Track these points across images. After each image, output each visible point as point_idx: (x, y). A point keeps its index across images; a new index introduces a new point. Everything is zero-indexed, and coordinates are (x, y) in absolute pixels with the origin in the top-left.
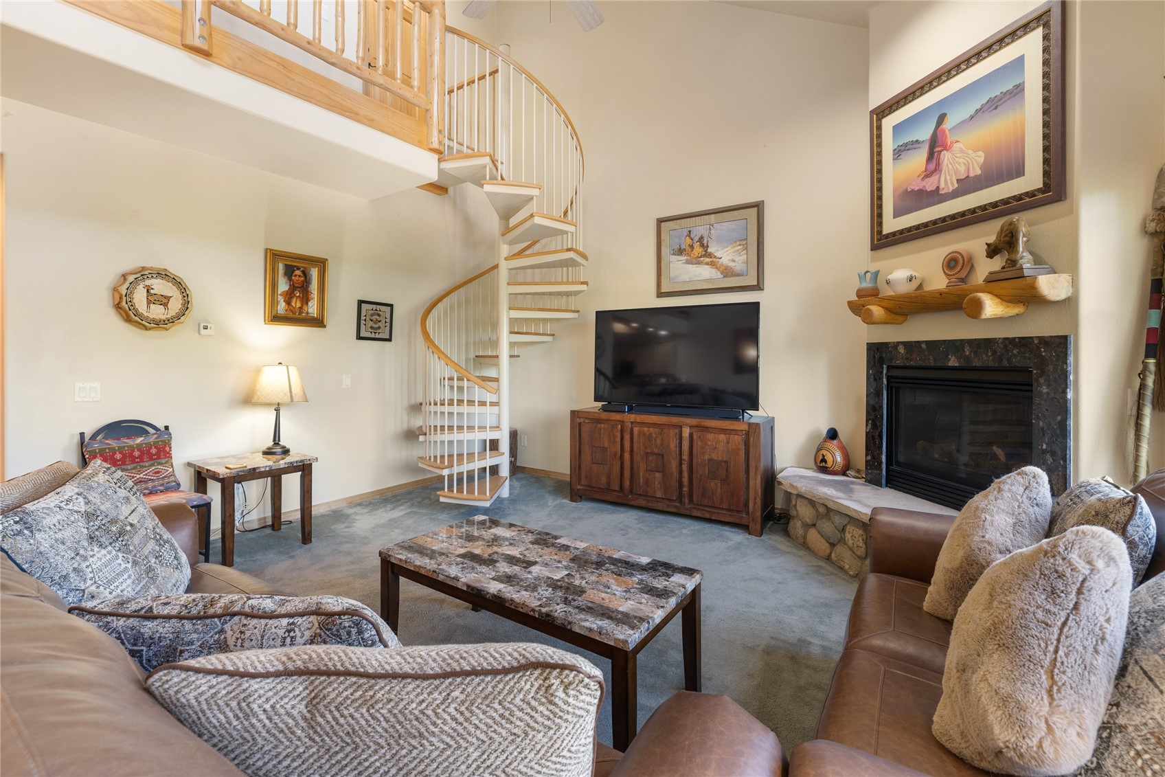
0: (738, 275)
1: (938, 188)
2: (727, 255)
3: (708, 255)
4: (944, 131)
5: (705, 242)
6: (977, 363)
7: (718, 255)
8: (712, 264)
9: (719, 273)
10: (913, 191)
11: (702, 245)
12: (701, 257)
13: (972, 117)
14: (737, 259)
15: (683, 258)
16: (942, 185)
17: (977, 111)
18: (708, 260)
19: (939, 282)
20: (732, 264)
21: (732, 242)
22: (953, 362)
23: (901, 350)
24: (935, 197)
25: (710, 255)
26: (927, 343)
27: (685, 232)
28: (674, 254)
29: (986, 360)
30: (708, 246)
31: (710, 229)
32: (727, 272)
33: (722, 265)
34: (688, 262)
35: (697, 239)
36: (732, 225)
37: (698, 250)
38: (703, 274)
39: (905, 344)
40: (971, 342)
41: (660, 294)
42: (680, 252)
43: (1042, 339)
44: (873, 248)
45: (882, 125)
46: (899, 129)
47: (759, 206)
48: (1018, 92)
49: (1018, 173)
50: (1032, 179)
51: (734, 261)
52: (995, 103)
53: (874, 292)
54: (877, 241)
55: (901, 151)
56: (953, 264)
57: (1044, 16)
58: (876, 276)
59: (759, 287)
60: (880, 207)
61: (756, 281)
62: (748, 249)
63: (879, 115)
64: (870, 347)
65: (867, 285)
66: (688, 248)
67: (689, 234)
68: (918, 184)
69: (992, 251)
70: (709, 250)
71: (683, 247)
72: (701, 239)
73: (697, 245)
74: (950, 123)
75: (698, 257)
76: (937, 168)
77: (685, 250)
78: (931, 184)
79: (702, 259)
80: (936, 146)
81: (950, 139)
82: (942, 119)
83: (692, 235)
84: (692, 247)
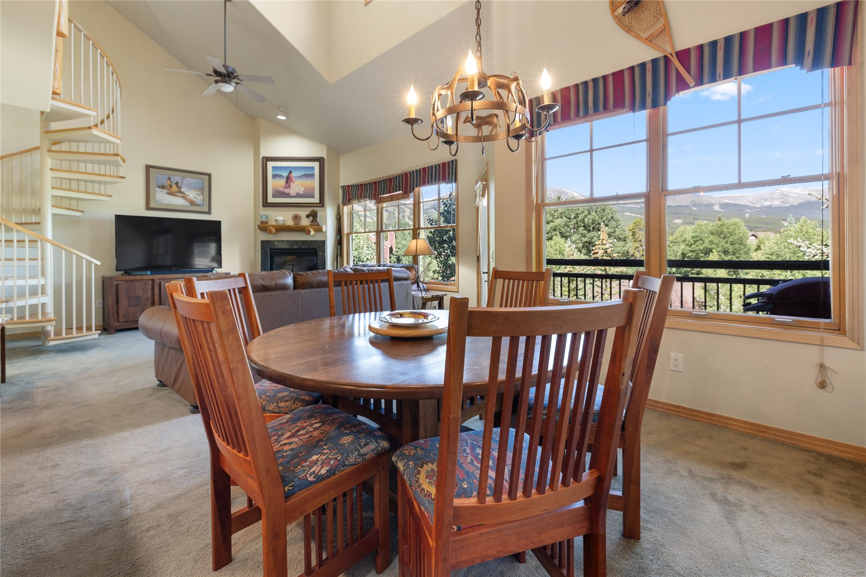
0: (198, 205)
1: (289, 193)
2: (192, 195)
3: (180, 192)
4: (291, 177)
5: (179, 185)
6: (303, 247)
7: (187, 193)
10: (280, 191)
11: (177, 186)
12: (177, 192)
13: (300, 176)
14: (197, 198)
15: (165, 191)
16: (291, 193)
17: (302, 175)
18: (181, 195)
19: (290, 223)
20: (195, 200)
21: (195, 189)
22: (295, 247)
23: (276, 243)
24: (288, 195)
25: (182, 193)
26: (286, 241)
27: (167, 177)
28: (159, 187)
29: (305, 246)
30: (181, 188)
31: (182, 180)
32: (192, 203)
33: (189, 199)
35: (174, 182)
36: (196, 181)
37: (175, 188)
38: (178, 201)
39: (278, 241)
40: (301, 241)
41: (148, 208)
42: (163, 187)
43: (319, 241)
44: (264, 206)
45: (266, 164)
46: (274, 168)
47: (209, 175)
48: (313, 175)
49: (313, 197)
50: (316, 200)
51: (196, 198)
52: (307, 176)
53: (267, 222)
54: (266, 204)
55: (274, 176)
56: (296, 218)
57: (320, 160)
58: (267, 217)
59: (209, 212)
60: (267, 192)
61: (207, 210)
62: (203, 194)
63: (267, 159)
64: (262, 242)
65: (264, 219)
66: (168, 186)
67: (169, 179)
68: (282, 190)
69: (308, 216)
70: (182, 190)
71: (165, 185)
72: (177, 183)
73: (174, 186)
74: (293, 175)
75: (175, 192)
76: (289, 187)
77: (166, 187)
78: (287, 191)
79: (177, 194)
80: (288, 179)
81: (293, 180)
82: (290, 172)
83: (171, 180)
84: (171, 186)
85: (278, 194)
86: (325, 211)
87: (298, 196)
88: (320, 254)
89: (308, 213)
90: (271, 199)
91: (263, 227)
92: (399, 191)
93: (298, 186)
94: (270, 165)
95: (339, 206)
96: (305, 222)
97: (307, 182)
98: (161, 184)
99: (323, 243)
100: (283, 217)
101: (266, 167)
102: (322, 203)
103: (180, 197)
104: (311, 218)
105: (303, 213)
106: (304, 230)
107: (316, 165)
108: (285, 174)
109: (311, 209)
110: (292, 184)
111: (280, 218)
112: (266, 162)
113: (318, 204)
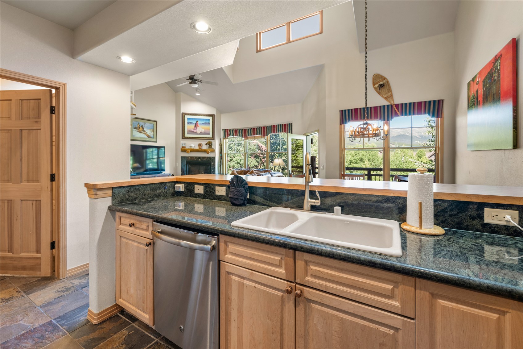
0: (151, 138)
1: (196, 132)
2: (149, 132)
4: (198, 124)
5: (143, 127)
6: (203, 160)
7: (146, 131)
8: (145, 134)
9: (147, 137)
11: (142, 128)
13: (202, 124)
15: (137, 130)
16: (197, 132)
17: (203, 123)
18: (144, 132)
19: (197, 148)
20: (150, 135)
21: (150, 129)
22: (200, 160)
23: (190, 158)
24: (196, 133)
26: (195, 157)
28: (134, 128)
29: (205, 160)
31: (145, 124)
32: (149, 137)
33: (147, 134)
34: (138, 132)
35: (141, 126)
36: (150, 125)
37: (141, 129)
38: (142, 136)
39: (190, 157)
40: (202, 157)
43: (212, 157)
44: (183, 138)
45: (184, 117)
46: (188, 119)
47: (156, 122)
48: (209, 123)
49: (209, 134)
50: (211, 136)
51: (150, 134)
52: (206, 124)
53: (185, 147)
54: (184, 137)
55: (189, 123)
56: (200, 145)
57: (213, 116)
58: (185, 144)
59: (156, 142)
60: (184, 131)
61: (155, 140)
62: (153, 132)
63: (184, 114)
64: (182, 157)
65: (184, 146)
66: (138, 127)
67: (139, 124)
68: (193, 130)
69: (206, 144)
70: (144, 130)
71: (137, 127)
72: (142, 126)
73: (141, 127)
74: (199, 123)
75: (141, 131)
76: (196, 129)
77: (137, 128)
78: (195, 131)
79: (142, 132)
80: (196, 125)
81: (199, 125)
82: (197, 121)
83: (140, 124)
84: (139, 127)
85: (190, 132)
86: (215, 142)
87: (201, 133)
88: (212, 163)
89: (207, 143)
90: (186, 135)
91: (184, 150)
92: (260, 134)
93: (201, 129)
94: (186, 117)
95: (221, 139)
96: (205, 147)
97: (206, 127)
98: (135, 126)
99: (214, 158)
100: (194, 145)
101: (184, 118)
102: (213, 138)
103: (144, 133)
104: (208, 145)
105: (204, 142)
106: (205, 151)
107: (211, 118)
108: (194, 122)
109: (208, 141)
110: (198, 128)
111: (193, 145)
112: (184, 115)
113: (212, 138)
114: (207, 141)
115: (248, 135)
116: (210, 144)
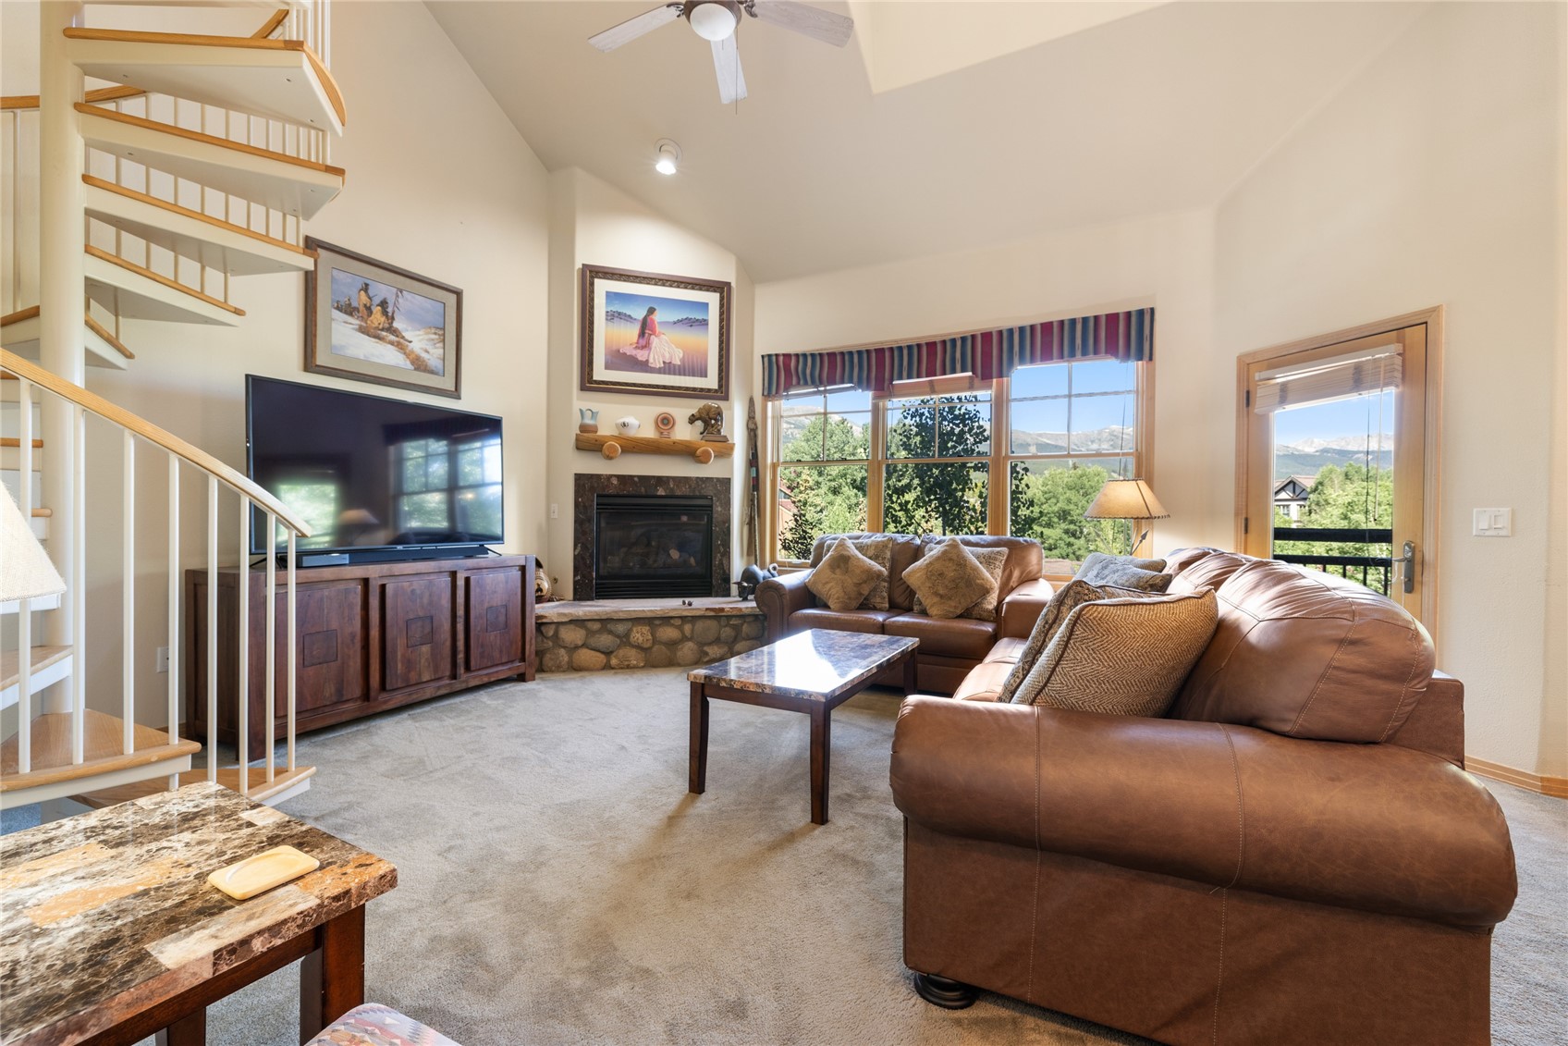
0: (432, 372)
1: (647, 361)
2: (419, 341)
3: (391, 330)
4: (653, 321)
5: (390, 310)
6: (678, 493)
7: (407, 335)
8: (400, 346)
9: (408, 362)
10: (625, 354)
11: (385, 313)
12: (382, 330)
13: (675, 323)
14: (431, 351)
15: (355, 321)
16: (651, 360)
17: (679, 321)
18: (392, 338)
19: (649, 432)
20: (424, 355)
21: (425, 325)
22: (661, 492)
23: (615, 481)
25: (395, 332)
26: (639, 477)
27: (359, 283)
28: (338, 308)
29: (684, 490)
30: (393, 318)
31: (397, 296)
32: (419, 365)
33: (412, 352)
34: (362, 330)
35: (377, 300)
36: (428, 304)
37: (377, 318)
38: (383, 355)
39: (618, 477)
40: (674, 479)
41: (309, 364)
42: (349, 310)
43: (718, 479)
44: (583, 388)
45: (592, 284)
46: (611, 296)
47: (459, 294)
48: (704, 323)
49: (704, 374)
50: (711, 382)
51: (427, 352)
52: (691, 323)
53: (594, 429)
54: (588, 383)
55: (611, 316)
56: (665, 422)
57: (721, 288)
58: (594, 415)
59: (456, 394)
60: (591, 354)
61: (450, 386)
62: (444, 341)
63: (592, 273)
64: (579, 477)
65: (588, 421)
66: (361, 308)
67: (366, 288)
68: (630, 351)
69: (692, 420)
70: (395, 325)
71: (355, 304)
72: (383, 304)
73: (377, 310)
74: (658, 317)
75: (377, 328)
76: (647, 346)
77: (357, 309)
78: (641, 355)
79: (384, 333)
80: (646, 328)
81: (658, 329)
82: (651, 311)
83: (371, 292)
84: (369, 309)
85: (619, 359)
86: (731, 408)
87: (668, 369)
88: (719, 509)
89: (694, 411)
90: (600, 373)
91: (589, 443)
93: (667, 346)
94: (602, 286)
95: (751, 401)
96: (684, 432)
97: (691, 338)
98: (344, 300)
99: (726, 483)
100: (638, 418)
101: (592, 292)
102: (723, 392)
103: (392, 343)
104: (699, 424)
105: (681, 411)
106: (687, 452)
107: (712, 299)
108: (639, 313)
109: (701, 403)
110: (655, 341)
111: (631, 420)
112: (592, 278)
113: (716, 391)
114: (695, 406)
115: (900, 378)
116: (710, 421)
